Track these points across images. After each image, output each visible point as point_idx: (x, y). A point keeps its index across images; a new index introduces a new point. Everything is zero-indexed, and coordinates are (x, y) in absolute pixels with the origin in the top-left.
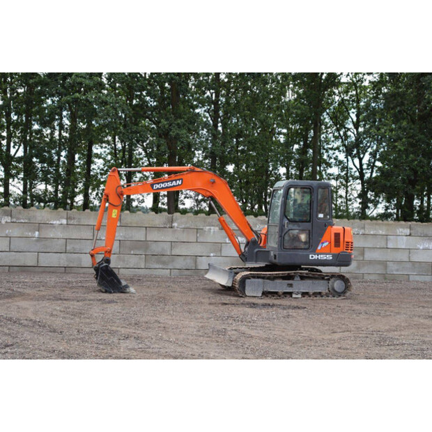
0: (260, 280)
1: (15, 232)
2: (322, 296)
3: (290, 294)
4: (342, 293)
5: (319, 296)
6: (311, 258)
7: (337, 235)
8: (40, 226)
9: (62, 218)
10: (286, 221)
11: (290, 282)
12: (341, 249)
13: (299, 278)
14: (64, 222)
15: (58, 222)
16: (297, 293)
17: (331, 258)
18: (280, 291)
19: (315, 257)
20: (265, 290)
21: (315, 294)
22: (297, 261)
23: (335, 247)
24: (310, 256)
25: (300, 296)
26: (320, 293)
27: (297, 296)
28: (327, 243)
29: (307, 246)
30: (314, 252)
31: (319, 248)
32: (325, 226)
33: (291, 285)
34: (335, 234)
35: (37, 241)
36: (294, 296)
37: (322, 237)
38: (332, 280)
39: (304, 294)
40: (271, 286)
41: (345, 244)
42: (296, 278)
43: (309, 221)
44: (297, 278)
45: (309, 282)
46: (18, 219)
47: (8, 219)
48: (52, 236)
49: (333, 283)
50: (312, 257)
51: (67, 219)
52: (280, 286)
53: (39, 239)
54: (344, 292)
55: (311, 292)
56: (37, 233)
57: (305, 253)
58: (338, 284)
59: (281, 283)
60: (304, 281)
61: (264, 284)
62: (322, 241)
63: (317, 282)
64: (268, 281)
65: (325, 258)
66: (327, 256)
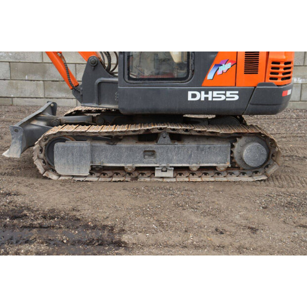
0: (85, 144)
2: (218, 174)
3: (152, 169)
4: (261, 166)
5: (211, 173)
6: (190, 98)
11: (151, 146)
12: (261, 77)
13: (168, 139)
16: (165, 170)
17: (237, 98)
18: (129, 165)
19: (201, 96)
20: (97, 163)
21: (204, 170)
22: (163, 105)
23: (246, 73)
24: (190, 93)
25: (170, 174)
26: (214, 168)
27: (164, 174)
28: (229, 65)
29: (182, 73)
30: (199, 84)
31: (210, 76)
33: (152, 153)
36: (158, 174)
38: (240, 142)
39: (179, 170)
40: (108, 157)
41: (270, 65)
42: (161, 140)
44: (165, 140)
45: (190, 145)
49: (243, 147)
50: (194, 96)
52: (130, 156)
54: (265, 165)
55: (194, 166)
57: (177, 87)
58: (251, 150)
59: (131, 149)
60: (178, 144)
61: (93, 150)
62: (216, 62)
63: (206, 145)
64: (103, 144)
65: (223, 97)
66: (228, 93)
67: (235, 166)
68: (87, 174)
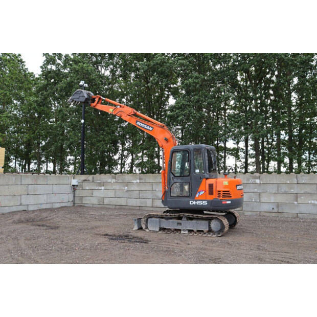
0: (158, 219)
1: (117, 187)
2: (205, 233)
3: (180, 230)
5: (202, 233)
6: (190, 204)
7: (211, 186)
8: (128, 184)
9: (137, 179)
10: (172, 176)
11: (180, 221)
12: (215, 196)
13: (185, 219)
14: (138, 181)
15: (135, 181)
16: (185, 230)
17: (206, 204)
18: (172, 228)
19: (194, 203)
20: (162, 227)
22: (182, 206)
23: (209, 195)
24: (190, 202)
25: (187, 232)
26: (202, 231)
27: (184, 232)
28: (203, 192)
29: (188, 195)
30: (194, 199)
31: (197, 196)
32: (201, 178)
33: (180, 224)
34: (209, 184)
35: (126, 192)
36: (182, 232)
37: (199, 188)
39: (190, 231)
40: (166, 224)
41: (217, 192)
42: (183, 219)
43: (189, 176)
45: (194, 221)
46: (118, 180)
47: (114, 180)
48: (133, 189)
50: (192, 203)
51: (139, 179)
52: (172, 224)
53: (128, 191)
55: (195, 230)
56: (126, 187)
57: (186, 200)
58: (214, 224)
59: (173, 222)
60: (190, 221)
61: (160, 222)
62: (199, 191)
63: (199, 222)
64: (164, 220)
65: (202, 204)
66: (203, 202)
67: (210, 231)
68: (158, 230)
